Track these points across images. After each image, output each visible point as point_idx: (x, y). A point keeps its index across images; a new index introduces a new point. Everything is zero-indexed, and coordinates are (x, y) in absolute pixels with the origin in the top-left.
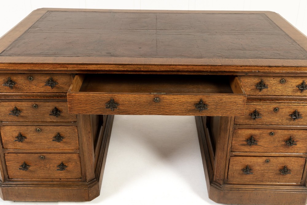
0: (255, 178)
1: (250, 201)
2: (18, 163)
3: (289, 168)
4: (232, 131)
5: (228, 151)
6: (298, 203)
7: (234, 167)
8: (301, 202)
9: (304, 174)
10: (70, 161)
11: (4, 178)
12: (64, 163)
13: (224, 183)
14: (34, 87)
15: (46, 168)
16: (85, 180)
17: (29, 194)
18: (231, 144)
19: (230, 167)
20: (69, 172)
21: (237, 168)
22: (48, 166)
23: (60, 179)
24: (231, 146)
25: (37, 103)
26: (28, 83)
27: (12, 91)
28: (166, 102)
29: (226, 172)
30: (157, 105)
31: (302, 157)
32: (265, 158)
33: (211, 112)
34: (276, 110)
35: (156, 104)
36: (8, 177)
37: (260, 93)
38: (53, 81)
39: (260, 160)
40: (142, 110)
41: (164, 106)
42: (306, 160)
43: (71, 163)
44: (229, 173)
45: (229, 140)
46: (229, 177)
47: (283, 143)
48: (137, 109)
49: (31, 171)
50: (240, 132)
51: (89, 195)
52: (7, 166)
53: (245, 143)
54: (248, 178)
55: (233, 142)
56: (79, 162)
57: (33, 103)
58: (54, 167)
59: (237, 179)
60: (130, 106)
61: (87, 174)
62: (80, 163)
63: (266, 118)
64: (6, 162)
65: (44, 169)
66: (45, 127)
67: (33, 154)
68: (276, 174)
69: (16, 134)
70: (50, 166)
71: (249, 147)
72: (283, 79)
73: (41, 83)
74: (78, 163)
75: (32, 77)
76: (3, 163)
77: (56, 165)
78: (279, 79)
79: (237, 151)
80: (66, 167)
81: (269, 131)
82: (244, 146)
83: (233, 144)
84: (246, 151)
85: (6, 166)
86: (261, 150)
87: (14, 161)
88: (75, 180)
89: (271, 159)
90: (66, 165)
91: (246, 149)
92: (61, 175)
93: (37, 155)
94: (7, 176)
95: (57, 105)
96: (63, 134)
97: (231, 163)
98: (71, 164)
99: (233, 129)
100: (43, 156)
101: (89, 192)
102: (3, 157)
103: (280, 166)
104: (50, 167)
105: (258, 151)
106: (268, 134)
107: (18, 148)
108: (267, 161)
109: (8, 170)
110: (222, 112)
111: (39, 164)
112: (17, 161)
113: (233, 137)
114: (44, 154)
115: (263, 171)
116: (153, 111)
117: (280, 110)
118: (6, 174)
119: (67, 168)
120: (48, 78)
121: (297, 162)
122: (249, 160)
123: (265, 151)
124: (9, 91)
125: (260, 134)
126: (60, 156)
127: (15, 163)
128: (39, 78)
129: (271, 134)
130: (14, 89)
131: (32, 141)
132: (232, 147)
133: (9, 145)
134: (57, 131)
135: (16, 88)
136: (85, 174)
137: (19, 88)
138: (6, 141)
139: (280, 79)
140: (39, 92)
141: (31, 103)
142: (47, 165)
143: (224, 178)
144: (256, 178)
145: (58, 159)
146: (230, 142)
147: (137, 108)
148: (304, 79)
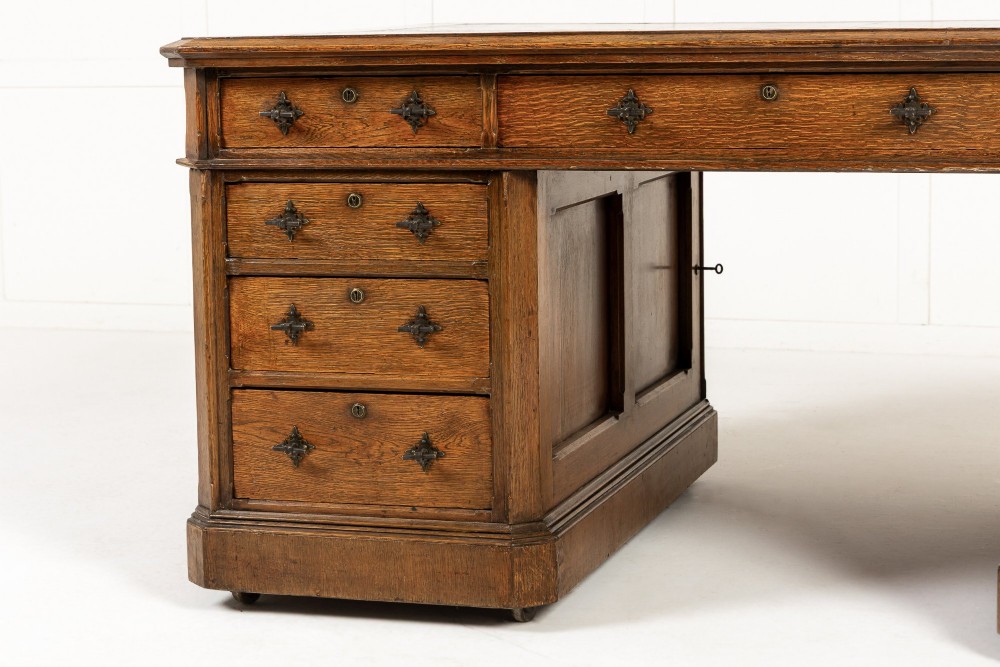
2: (273, 430)
10: (454, 432)
11: (217, 493)
12: (432, 436)
14: (359, 127)
15: (369, 456)
16: (504, 518)
17: (295, 562)
20: (446, 477)
22: (374, 450)
23: (414, 508)
25: (361, 187)
26: (341, 112)
27: (285, 143)
28: (798, 100)
30: (770, 112)
33: (947, 134)
35: (768, 108)
36: (234, 490)
38: (420, 103)
40: (723, 130)
41: (793, 116)
43: (457, 441)
48: (708, 128)
49: (315, 471)
51: (512, 575)
52: (233, 442)
56: (488, 436)
57: (350, 187)
58: (396, 453)
60: (686, 117)
61: (513, 485)
62: (492, 439)
64: (235, 428)
65: (360, 464)
66: (380, 281)
67: (329, 394)
69: (280, 310)
70: (383, 448)
73: (381, 111)
74: (484, 438)
75: (355, 89)
76: (224, 429)
77: (403, 449)
80: (440, 456)
85: (231, 442)
87: (261, 425)
88: (466, 514)
90: (440, 445)
92: (418, 492)
93: (340, 399)
94: (227, 487)
95: (427, 196)
96: (437, 313)
98: (459, 445)
100: (361, 403)
101: (513, 562)
102: (226, 405)
104: (382, 454)
107: (282, 369)
109: (238, 459)
110: (985, 134)
111: (344, 440)
112: (269, 425)
114: (367, 397)
116: (759, 134)
118: (226, 476)
119: (441, 462)
120: (405, 93)
124: (276, 144)
126: (419, 406)
127: (263, 431)
128: (378, 94)
130: (294, 136)
131: (331, 339)
133: (253, 356)
134: (418, 301)
135: (300, 131)
136: (505, 486)
137: (309, 129)
138: (245, 337)
140: (373, 144)
141: (341, 187)
142: (370, 446)
145: (413, 421)
147: (708, 124)
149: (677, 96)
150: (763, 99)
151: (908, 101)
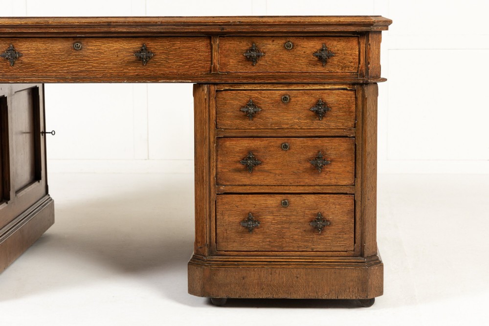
0: (268, 240)
1: (262, 289)
3: (327, 218)
4: (214, 142)
5: (212, 184)
6: (353, 292)
7: (226, 217)
8: (358, 289)
9: (357, 231)
13: (211, 253)
18: (217, 169)
19: (218, 217)
21: (231, 219)
24: (217, 174)
28: (91, 49)
29: (212, 228)
30: (78, 55)
31: (346, 194)
32: (279, 198)
33: (160, 65)
34: (285, 99)
35: (77, 53)
37: (254, 69)
39: (273, 202)
40: (56, 64)
41: (89, 57)
42: (355, 201)
44: (218, 232)
45: (212, 159)
46: (220, 240)
47: (308, 165)
48: (49, 63)
50: (228, 143)
53: (240, 166)
54: (255, 241)
55: (219, 166)
59: (235, 244)
60: (38, 58)
63: (272, 116)
68: (305, 230)
71: (248, 175)
72: (289, 42)
78: (281, 42)
79: (228, 184)
81: (280, 141)
82: (239, 174)
83: (219, 170)
84: (245, 184)
86: (270, 180)
89: (293, 199)
91: (244, 179)
97: (220, 208)
99: (214, 137)
103: (309, 214)
105: (267, 183)
106: (279, 147)
108: (285, 204)
110: (177, 65)
113: (217, 156)
115: (279, 226)
116: (73, 66)
117: (293, 100)
121: (339, 204)
122: (251, 201)
123: (279, 183)
125: (265, 148)
129: (285, 147)
132: (218, 176)
139: (284, 41)
143: (210, 242)
144: (270, 241)
146: (213, 164)
148: (325, 41)
149: (34, 48)
150: (75, 49)
151: (142, 50)
